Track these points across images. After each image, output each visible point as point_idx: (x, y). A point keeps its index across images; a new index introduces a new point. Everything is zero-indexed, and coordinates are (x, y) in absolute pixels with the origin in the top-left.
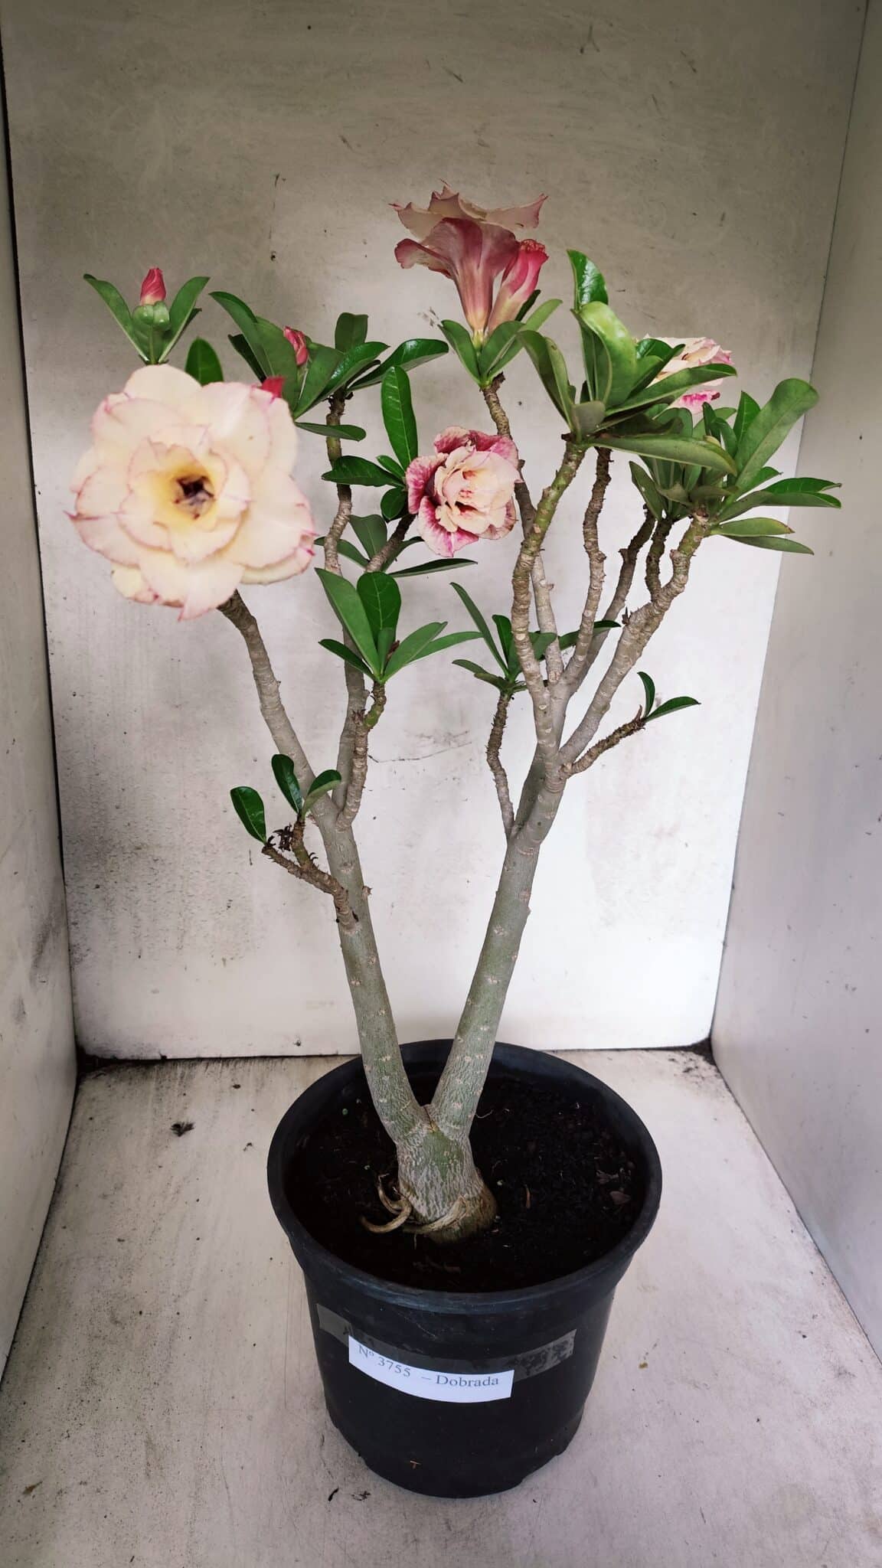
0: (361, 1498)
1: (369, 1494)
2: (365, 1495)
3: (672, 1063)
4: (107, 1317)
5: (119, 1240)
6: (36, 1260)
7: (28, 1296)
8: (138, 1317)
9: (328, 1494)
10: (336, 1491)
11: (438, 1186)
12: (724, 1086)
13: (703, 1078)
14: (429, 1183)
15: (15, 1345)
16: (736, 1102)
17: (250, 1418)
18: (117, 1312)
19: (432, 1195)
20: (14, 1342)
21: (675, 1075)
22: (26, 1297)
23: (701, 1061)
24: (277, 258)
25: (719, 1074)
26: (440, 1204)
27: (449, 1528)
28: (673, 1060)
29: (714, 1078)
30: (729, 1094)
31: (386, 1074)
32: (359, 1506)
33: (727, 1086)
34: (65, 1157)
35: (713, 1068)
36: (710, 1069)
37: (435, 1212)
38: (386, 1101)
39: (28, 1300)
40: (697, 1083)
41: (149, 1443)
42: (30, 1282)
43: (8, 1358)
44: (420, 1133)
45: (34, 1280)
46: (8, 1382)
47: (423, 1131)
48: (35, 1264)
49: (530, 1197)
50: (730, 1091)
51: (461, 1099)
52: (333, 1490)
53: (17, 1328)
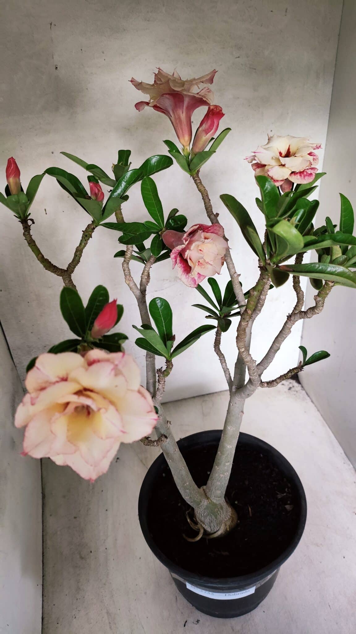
0: (196, 623)
1: (199, 621)
2: (198, 621)
3: (283, 386)
4: (78, 557)
5: (75, 518)
6: (43, 534)
7: (44, 552)
8: (92, 554)
9: (183, 623)
10: (186, 622)
11: (214, 522)
12: (306, 394)
13: (297, 392)
14: (210, 521)
15: (44, 577)
16: (312, 401)
17: (145, 593)
18: (82, 553)
19: (212, 525)
20: (43, 576)
21: (285, 392)
22: (43, 553)
23: (294, 383)
24: (58, 68)
25: (302, 389)
26: (216, 527)
27: (233, 630)
28: (283, 384)
29: (301, 391)
30: (308, 398)
31: (187, 489)
32: (196, 626)
33: (307, 394)
34: (43, 480)
35: (300, 385)
36: (299, 386)
37: (214, 530)
38: (188, 498)
39: (44, 554)
40: (295, 395)
41: (108, 613)
42: (43, 545)
43: (43, 585)
44: (204, 504)
45: (44, 544)
46: (45, 596)
47: (205, 503)
48: (43, 536)
49: (251, 510)
50: (309, 396)
51: (220, 489)
52: (185, 621)
53: (43, 569)
